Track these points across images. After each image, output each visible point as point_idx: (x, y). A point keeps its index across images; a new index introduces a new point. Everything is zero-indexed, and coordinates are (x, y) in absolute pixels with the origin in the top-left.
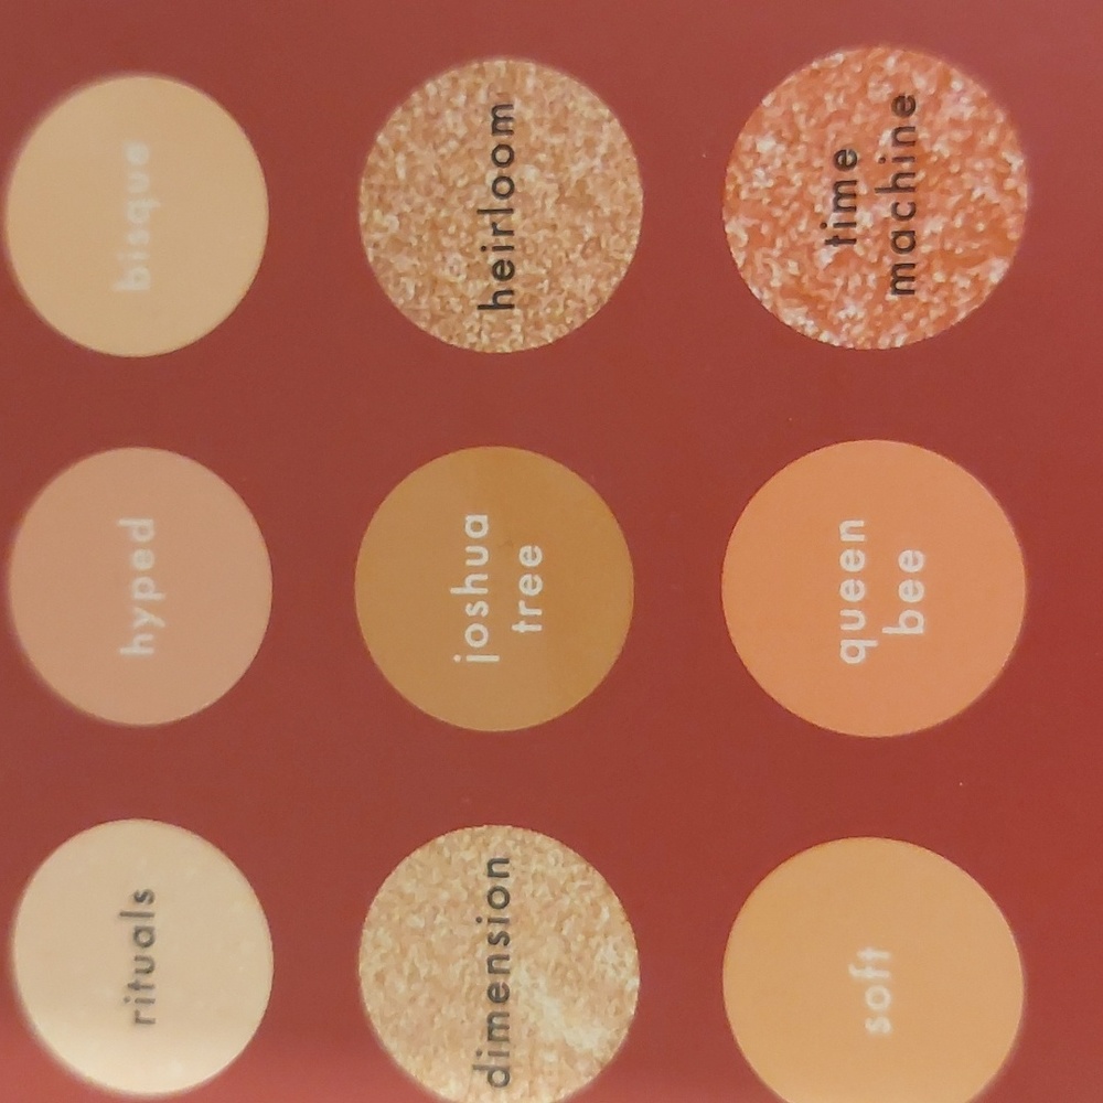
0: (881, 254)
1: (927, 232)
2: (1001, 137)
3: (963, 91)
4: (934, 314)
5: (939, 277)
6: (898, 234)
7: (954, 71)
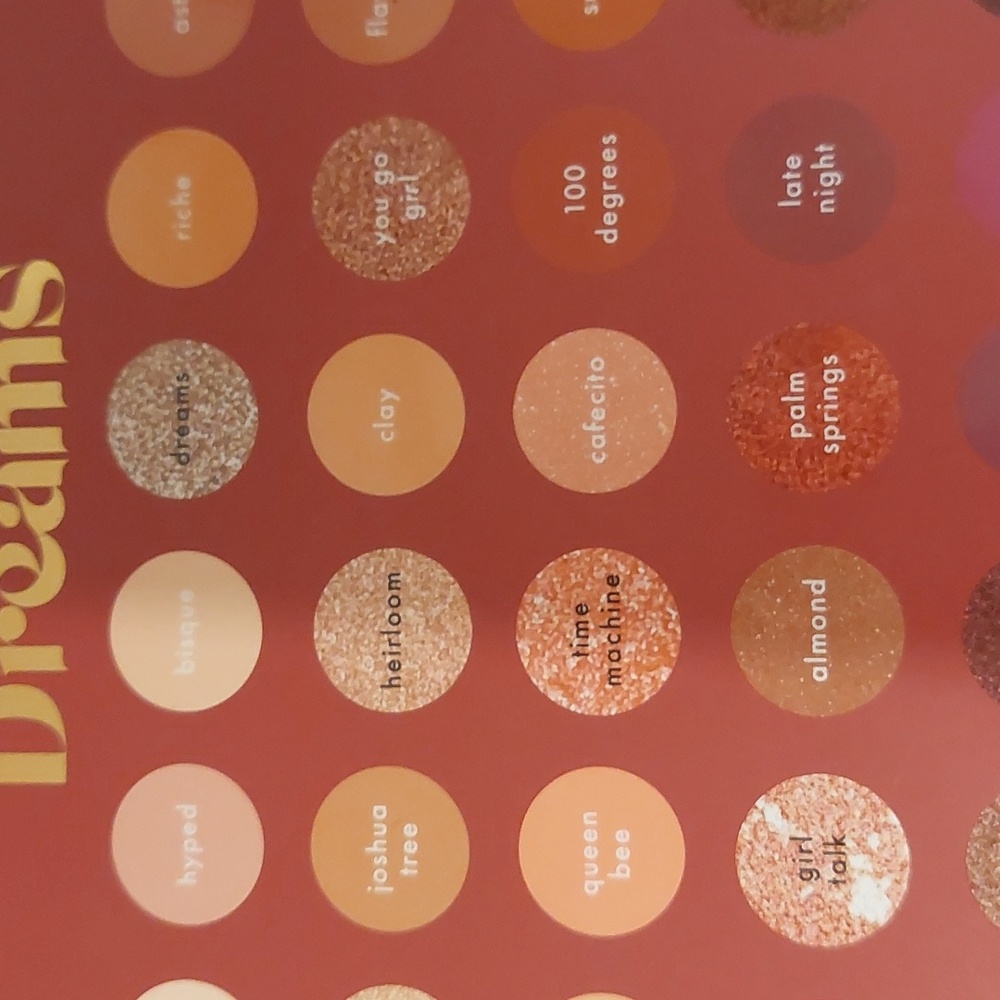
0: (602, 663)
1: (627, 651)
2: (665, 599)
3: (645, 574)
4: (632, 697)
5: (634, 676)
6: (611, 652)
7: (640, 562)
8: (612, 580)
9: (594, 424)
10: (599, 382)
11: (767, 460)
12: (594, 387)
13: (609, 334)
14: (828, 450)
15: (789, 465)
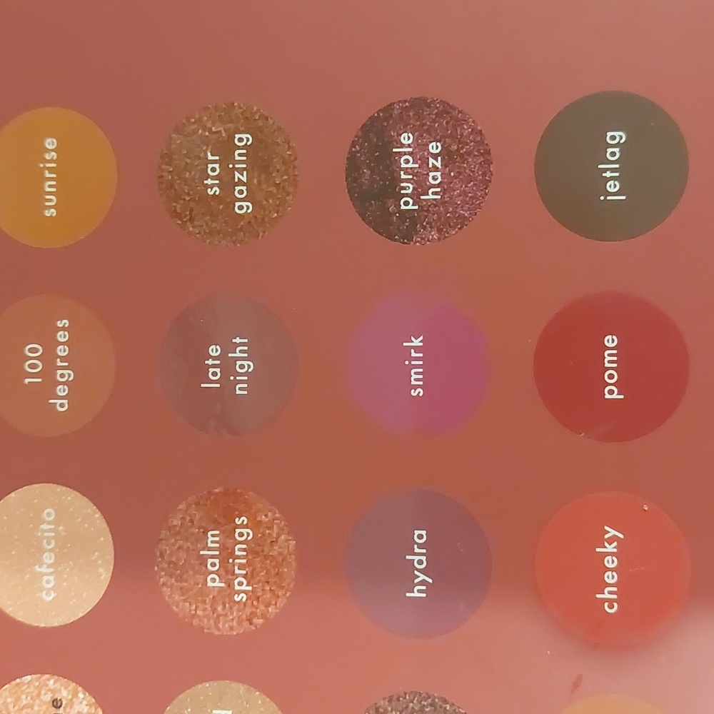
7: (80, 689)
9: (45, 566)
10: (50, 530)
11: (188, 604)
12: (46, 534)
13: (60, 489)
14: (237, 598)
15: (205, 610)
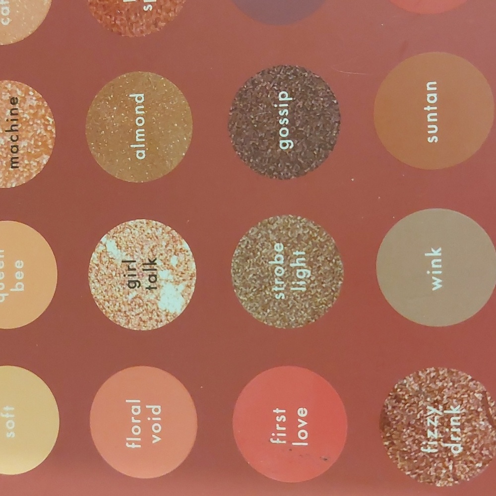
0: (7, 154)
1: (22, 146)
2: (46, 111)
3: (33, 96)
4: (25, 175)
5: (26, 162)
6: (12, 147)
7: (31, 88)
8: (13, 101)
11: (108, 17)
14: (145, 9)
15: (121, 20)
